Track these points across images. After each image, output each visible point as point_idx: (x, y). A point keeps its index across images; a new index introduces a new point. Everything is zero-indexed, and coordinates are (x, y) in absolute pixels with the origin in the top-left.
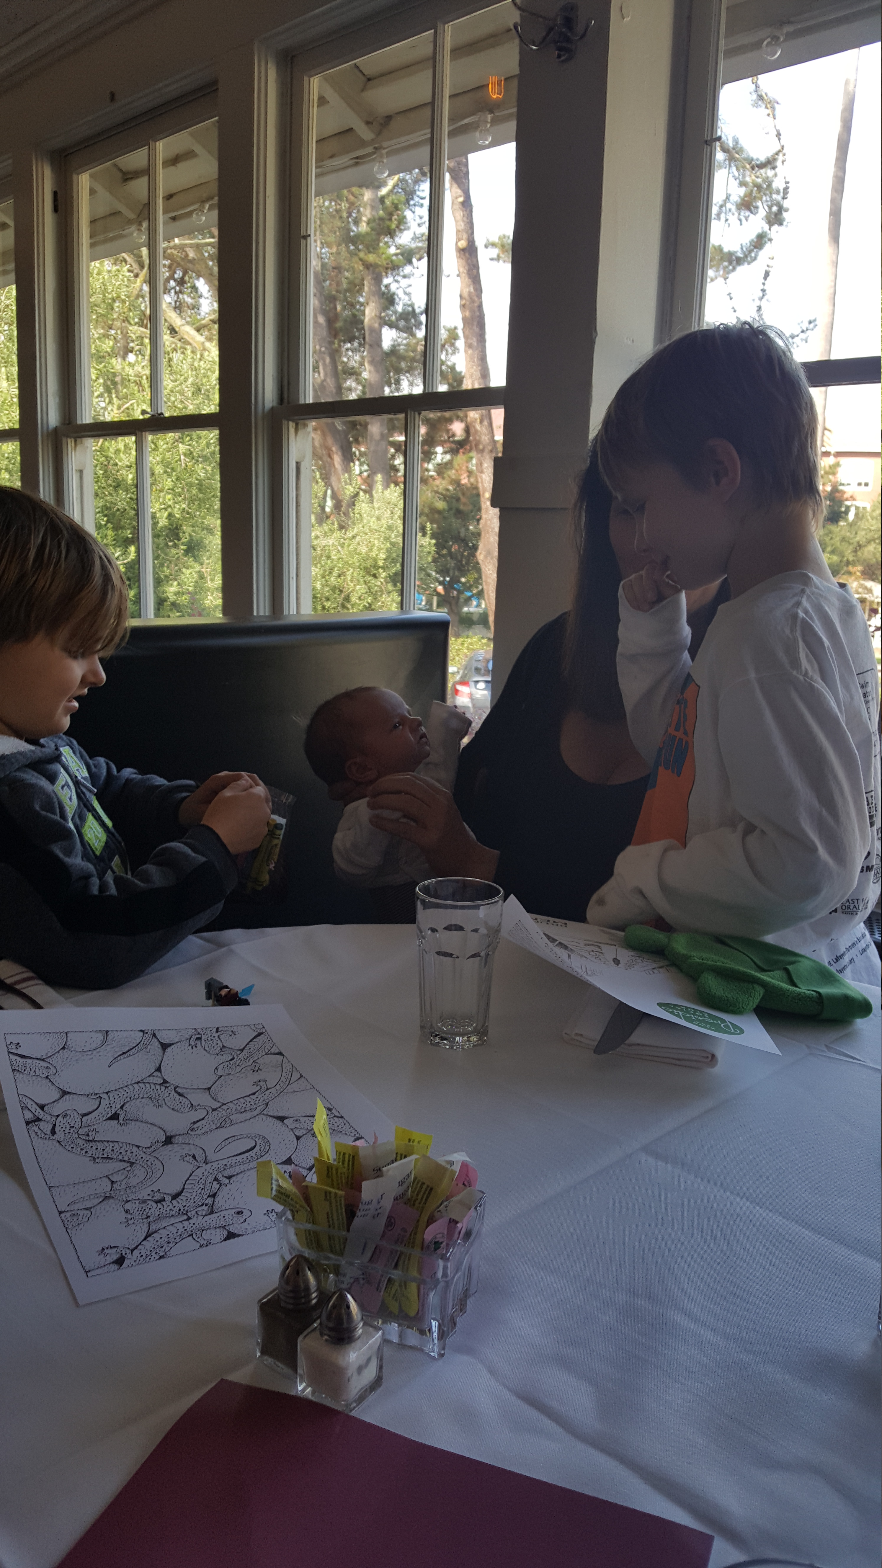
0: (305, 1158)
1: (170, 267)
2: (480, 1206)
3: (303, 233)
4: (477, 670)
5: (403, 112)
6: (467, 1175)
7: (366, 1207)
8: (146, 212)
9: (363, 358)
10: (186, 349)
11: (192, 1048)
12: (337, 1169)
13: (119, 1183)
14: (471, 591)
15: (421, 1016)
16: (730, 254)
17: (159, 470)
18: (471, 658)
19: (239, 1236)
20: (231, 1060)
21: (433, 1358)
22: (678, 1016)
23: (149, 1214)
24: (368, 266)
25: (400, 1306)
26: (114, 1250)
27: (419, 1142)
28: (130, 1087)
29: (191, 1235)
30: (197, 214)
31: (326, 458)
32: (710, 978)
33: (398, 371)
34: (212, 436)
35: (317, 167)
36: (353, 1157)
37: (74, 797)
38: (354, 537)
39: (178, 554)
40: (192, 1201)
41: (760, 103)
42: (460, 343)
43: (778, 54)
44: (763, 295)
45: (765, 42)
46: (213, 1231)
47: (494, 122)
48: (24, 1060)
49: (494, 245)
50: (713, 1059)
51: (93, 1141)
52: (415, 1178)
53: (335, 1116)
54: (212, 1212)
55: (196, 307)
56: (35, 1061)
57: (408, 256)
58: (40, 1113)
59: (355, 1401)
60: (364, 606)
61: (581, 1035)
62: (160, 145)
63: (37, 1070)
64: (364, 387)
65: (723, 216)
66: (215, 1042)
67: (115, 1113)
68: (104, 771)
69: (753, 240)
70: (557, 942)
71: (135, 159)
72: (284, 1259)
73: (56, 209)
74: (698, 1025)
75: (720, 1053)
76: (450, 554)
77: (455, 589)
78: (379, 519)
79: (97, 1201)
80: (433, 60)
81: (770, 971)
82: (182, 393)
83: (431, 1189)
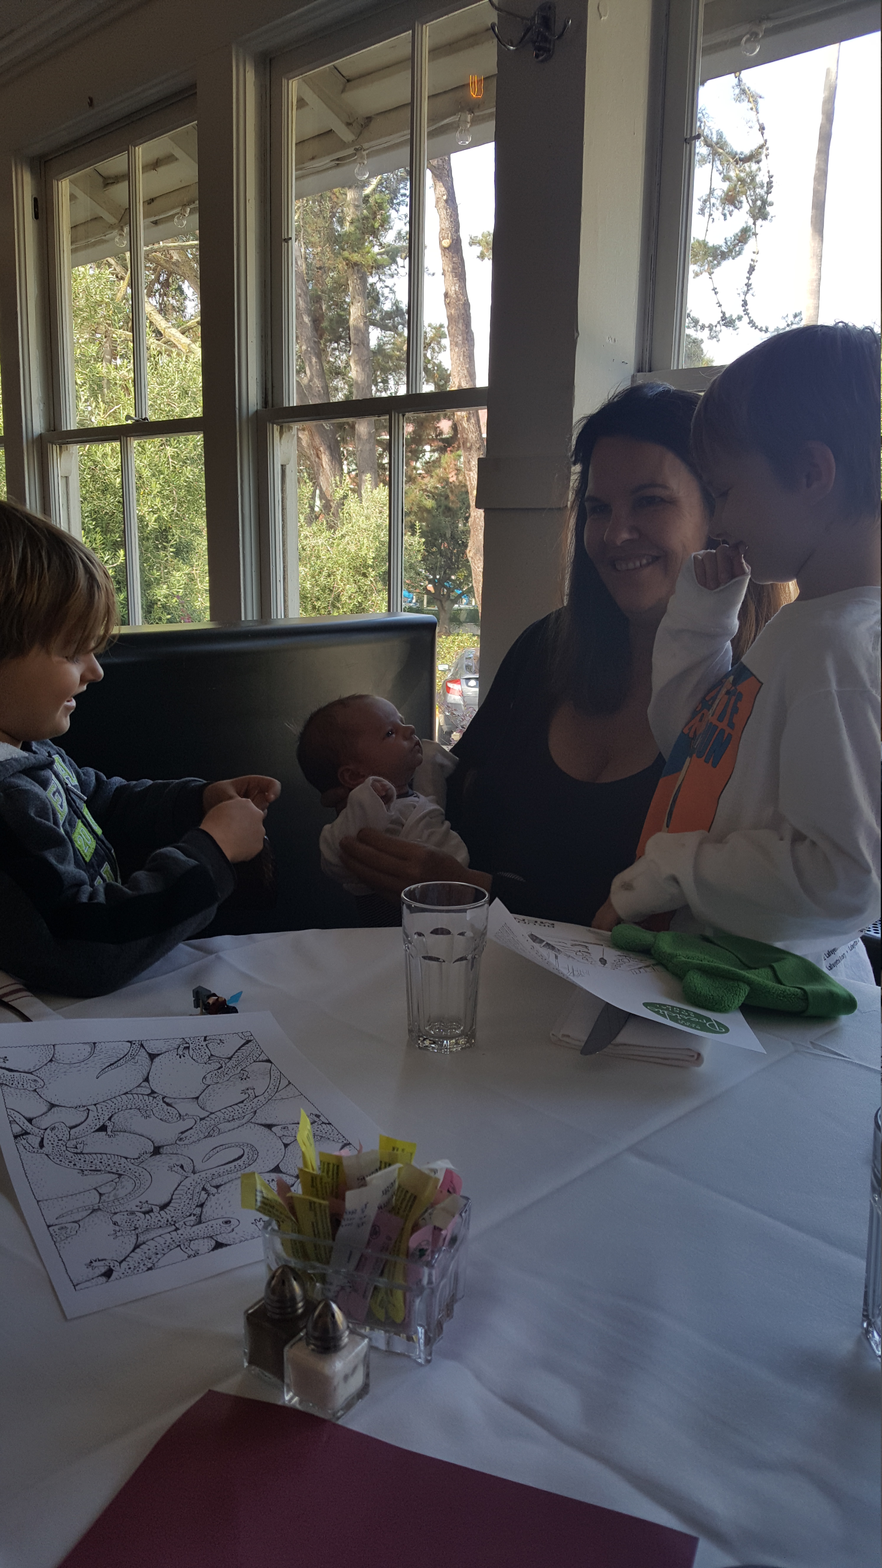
0: (292, 1166)
1: (155, 270)
2: (465, 1212)
3: (284, 236)
4: (468, 668)
5: (382, 113)
6: (451, 1182)
7: (349, 1216)
8: (126, 217)
9: (349, 357)
10: (172, 352)
11: (180, 1057)
12: (321, 1179)
13: (107, 1195)
14: (461, 589)
15: (409, 1020)
16: (716, 248)
17: (146, 473)
18: (461, 658)
19: (226, 1245)
20: (219, 1068)
21: (420, 1364)
22: (664, 1016)
23: (137, 1226)
24: (354, 265)
25: (387, 1313)
26: (102, 1263)
27: (403, 1150)
28: (118, 1098)
29: (179, 1246)
30: (178, 218)
31: (314, 458)
32: (695, 976)
33: (385, 370)
34: (198, 438)
35: (296, 170)
36: (338, 1166)
37: (65, 804)
38: (343, 536)
39: (166, 556)
40: (180, 1211)
41: (743, 97)
42: (446, 342)
43: (758, 50)
44: (748, 290)
45: (744, 39)
46: (201, 1241)
47: (474, 122)
48: (12, 1074)
49: (479, 243)
50: (698, 1058)
51: (82, 1153)
52: (399, 1186)
53: (323, 1123)
54: (200, 1222)
55: (181, 310)
56: (22, 1074)
57: (392, 255)
58: (28, 1126)
59: (342, 1409)
60: (354, 605)
61: (568, 1036)
62: (139, 150)
63: (25, 1084)
64: (350, 386)
65: (707, 210)
66: (203, 1050)
67: (104, 1125)
68: (93, 778)
69: (737, 234)
70: (544, 943)
71: (116, 164)
72: (270, 1269)
73: (36, 216)
74: (683, 1024)
75: (706, 1052)
76: (440, 552)
77: (445, 587)
78: (367, 518)
79: (85, 1213)
80: (412, 61)
81: (755, 968)
82: (169, 396)
83: (415, 1197)
